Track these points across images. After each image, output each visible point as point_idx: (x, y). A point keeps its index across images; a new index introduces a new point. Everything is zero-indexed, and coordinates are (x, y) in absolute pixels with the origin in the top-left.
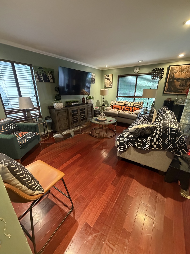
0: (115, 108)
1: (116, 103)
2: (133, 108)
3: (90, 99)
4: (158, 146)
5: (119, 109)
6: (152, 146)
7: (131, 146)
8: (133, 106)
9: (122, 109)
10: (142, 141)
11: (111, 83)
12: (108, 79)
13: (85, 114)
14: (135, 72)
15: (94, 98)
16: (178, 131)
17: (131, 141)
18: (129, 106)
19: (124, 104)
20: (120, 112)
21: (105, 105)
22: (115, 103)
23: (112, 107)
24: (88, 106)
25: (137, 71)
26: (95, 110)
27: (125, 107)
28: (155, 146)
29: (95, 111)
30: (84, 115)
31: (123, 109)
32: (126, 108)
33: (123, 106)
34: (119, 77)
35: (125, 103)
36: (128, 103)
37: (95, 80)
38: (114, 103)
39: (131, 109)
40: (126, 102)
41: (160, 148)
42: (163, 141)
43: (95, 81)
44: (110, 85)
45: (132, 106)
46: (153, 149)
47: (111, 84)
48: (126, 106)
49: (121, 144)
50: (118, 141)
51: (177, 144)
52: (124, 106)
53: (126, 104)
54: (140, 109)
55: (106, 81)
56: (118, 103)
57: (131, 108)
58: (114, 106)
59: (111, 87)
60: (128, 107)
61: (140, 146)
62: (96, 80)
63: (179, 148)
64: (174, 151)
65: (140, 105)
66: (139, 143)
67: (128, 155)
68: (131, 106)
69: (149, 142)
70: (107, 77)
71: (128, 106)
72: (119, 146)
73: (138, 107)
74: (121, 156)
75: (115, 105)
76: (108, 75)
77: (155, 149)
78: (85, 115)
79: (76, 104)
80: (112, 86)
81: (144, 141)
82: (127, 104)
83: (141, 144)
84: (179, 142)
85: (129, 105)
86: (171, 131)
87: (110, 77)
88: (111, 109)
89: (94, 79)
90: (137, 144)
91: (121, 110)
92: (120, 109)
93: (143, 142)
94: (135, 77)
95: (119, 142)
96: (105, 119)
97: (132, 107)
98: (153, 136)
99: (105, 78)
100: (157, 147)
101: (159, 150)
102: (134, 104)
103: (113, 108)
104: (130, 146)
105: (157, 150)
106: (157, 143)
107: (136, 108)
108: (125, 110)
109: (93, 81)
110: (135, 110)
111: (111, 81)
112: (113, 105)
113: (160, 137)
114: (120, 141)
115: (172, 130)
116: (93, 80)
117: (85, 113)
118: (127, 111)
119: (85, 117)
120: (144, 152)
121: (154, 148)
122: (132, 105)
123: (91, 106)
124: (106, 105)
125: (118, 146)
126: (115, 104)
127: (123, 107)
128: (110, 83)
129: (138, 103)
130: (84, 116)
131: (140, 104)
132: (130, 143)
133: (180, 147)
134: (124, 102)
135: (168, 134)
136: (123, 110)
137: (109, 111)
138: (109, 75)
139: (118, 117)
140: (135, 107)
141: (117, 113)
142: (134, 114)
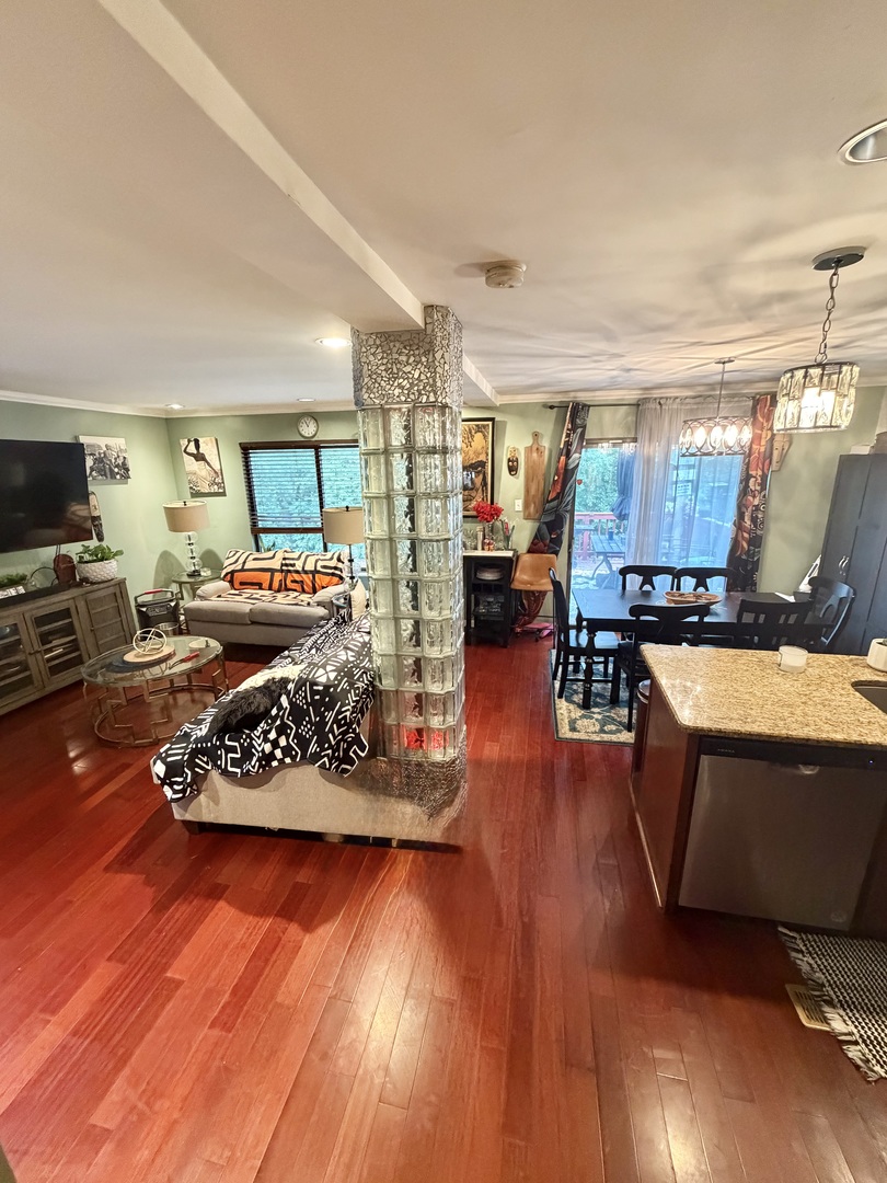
0: (242, 584)
1: (244, 562)
2: (314, 577)
3: (102, 560)
4: (287, 751)
5: (261, 588)
6: (272, 756)
7: (209, 768)
8: (315, 572)
9: (276, 585)
10: (236, 744)
11: (216, 472)
12: (199, 457)
13: (73, 637)
14: (303, 433)
15: (120, 553)
16: (332, 690)
17: (203, 752)
18: (300, 569)
19: (282, 565)
20: (259, 605)
21: (202, 574)
22: (241, 561)
23: (229, 582)
24: (92, 596)
25: (308, 430)
26: (143, 606)
27: (287, 578)
28: (278, 753)
29: (144, 609)
30: (73, 640)
31: (280, 585)
32: (288, 582)
33: (277, 571)
34: (246, 449)
35: (284, 559)
36: (293, 559)
37: (124, 464)
38: (236, 561)
39: (307, 585)
40: (287, 555)
41: (293, 758)
42: (297, 730)
43: (127, 470)
44: (214, 483)
45: (311, 572)
46: (275, 764)
47: (218, 480)
48: (289, 571)
49: (173, 770)
50: (159, 761)
51: (330, 736)
52: (282, 571)
53: (287, 562)
54: (341, 578)
55: (191, 464)
56: (254, 559)
57: (307, 579)
58: (239, 577)
59: (221, 491)
60: (297, 577)
61: (235, 762)
62: (130, 465)
63: (343, 745)
64: (326, 759)
65: (340, 565)
66: (230, 755)
67: (211, 803)
68: (306, 572)
69: (259, 742)
70: (192, 448)
71: (297, 572)
72: (167, 780)
73: (333, 574)
74: (188, 817)
75: (243, 570)
76: (197, 442)
77: (281, 761)
78: (75, 640)
79: (12, 592)
80: (221, 484)
81: (245, 740)
82: (292, 562)
83: (239, 756)
84: (335, 726)
85: (299, 566)
86: (314, 693)
87: (207, 448)
88: (224, 590)
89: (120, 461)
90: (226, 759)
91: (270, 589)
92: (266, 585)
93: (241, 745)
94: (311, 452)
95: (164, 762)
96: (166, 651)
97: (311, 576)
98: (272, 717)
99: (185, 451)
100: (285, 756)
101: (294, 764)
102: (317, 561)
103: (237, 585)
104: (207, 771)
105: (289, 766)
106: (283, 742)
107: (328, 578)
108: (288, 590)
109: (116, 470)
110: (323, 588)
111: (217, 467)
112: (233, 572)
113: (288, 719)
114: (169, 759)
115: (315, 688)
116: (117, 466)
117: (74, 633)
118: (295, 590)
119: (77, 649)
120: (247, 781)
121: (278, 760)
122: (310, 567)
123: (111, 590)
124: (206, 573)
125: (163, 782)
126: (240, 567)
127: (278, 577)
128: (213, 473)
129: (332, 559)
130: (74, 646)
131: (339, 560)
132: (205, 759)
133: (345, 741)
134: (280, 555)
135: (307, 703)
136: (279, 591)
137: (213, 603)
138: (201, 441)
139: (253, 623)
140: (319, 572)
141: (247, 608)
142: (313, 606)
